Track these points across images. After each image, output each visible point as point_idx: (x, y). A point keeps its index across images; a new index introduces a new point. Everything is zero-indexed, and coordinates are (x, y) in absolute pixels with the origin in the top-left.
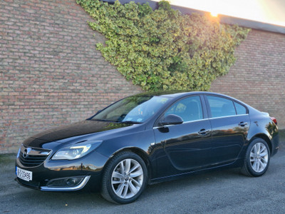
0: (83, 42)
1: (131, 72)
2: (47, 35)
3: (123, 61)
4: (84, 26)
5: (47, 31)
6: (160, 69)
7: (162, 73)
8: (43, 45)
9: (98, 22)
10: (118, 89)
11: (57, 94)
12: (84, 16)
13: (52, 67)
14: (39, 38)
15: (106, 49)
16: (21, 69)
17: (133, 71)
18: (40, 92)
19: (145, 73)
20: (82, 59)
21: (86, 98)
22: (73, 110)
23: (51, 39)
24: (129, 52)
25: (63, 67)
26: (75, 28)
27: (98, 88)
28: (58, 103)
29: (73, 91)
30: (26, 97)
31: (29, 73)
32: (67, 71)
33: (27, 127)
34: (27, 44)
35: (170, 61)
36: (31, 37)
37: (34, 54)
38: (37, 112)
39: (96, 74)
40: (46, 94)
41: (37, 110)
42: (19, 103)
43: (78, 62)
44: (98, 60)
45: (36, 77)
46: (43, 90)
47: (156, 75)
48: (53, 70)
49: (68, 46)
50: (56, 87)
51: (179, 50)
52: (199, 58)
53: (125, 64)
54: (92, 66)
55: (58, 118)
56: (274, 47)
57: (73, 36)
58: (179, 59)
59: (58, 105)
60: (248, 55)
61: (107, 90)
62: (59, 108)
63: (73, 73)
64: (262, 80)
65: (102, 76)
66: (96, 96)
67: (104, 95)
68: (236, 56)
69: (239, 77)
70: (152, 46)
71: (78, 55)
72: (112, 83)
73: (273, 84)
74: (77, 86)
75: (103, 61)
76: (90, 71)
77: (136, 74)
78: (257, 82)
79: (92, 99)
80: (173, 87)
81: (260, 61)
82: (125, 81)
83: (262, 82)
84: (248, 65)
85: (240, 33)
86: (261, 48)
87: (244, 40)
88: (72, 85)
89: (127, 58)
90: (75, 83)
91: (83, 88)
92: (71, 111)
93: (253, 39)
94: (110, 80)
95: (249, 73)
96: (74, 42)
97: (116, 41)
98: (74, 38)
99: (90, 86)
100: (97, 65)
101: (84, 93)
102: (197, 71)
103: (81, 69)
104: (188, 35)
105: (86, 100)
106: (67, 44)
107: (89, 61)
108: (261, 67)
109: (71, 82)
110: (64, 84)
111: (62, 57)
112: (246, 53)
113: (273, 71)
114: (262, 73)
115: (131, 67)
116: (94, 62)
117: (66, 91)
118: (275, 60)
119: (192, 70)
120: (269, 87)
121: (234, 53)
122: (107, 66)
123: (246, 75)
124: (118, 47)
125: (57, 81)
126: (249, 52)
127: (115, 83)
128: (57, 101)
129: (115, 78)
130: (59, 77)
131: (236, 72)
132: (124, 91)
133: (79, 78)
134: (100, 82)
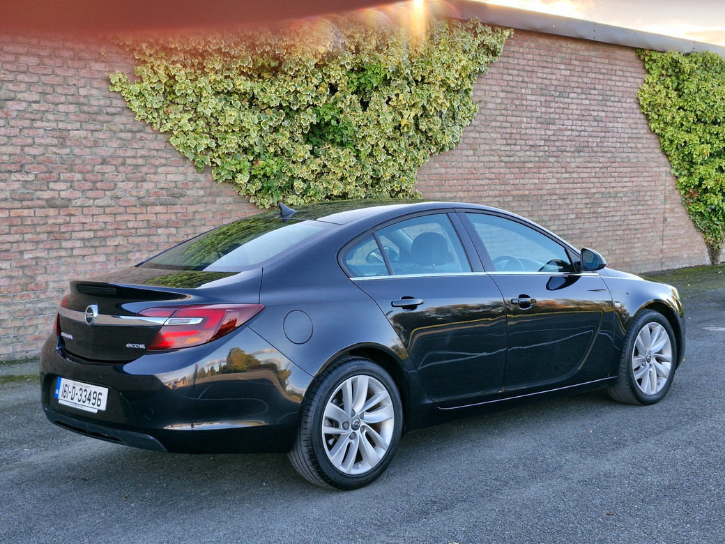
0: (71, 72)
1: (208, 149)
3: (185, 121)
6: (283, 140)
7: (289, 148)
10: (173, 196)
11: (6, 214)
15: (136, 88)
17: (213, 145)
19: (245, 151)
21: (89, 220)
22: (54, 254)
24: (199, 96)
25: (18, 141)
27: (119, 193)
28: (10, 238)
29: (50, 204)
32: (32, 151)
35: (309, 118)
39: (112, 157)
43: (61, 125)
44: (117, 118)
47: (276, 154)
49: (30, 84)
50: (2, 196)
51: (333, 89)
52: (385, 107)
53: (189, 127)
54: (100, 135)
55: (11, 277)
56: (571, 76)
57: (44, 57)
58: (332, 113)
59: (9, 242)
60: (507, 98)
61: (143, 197)
62: (12, 251)
63: (47, 155)
64: (542, 159)
65: (129, 161)
66: (115, 214)
67: (137, 210)
68: (477, 99)
69: (486, 153)
70: (260, 80)
71: (60, 106)
72: (157, 178)
73: (569, 170)
74: (60, 189)
75: (131, 120)
76: (94, 150)
77: (220, 153)
78: (531, 165)
79: (105, 223)
80: (321, 185)
81: (536, 111)
82: (193, 173)
83: (542, 165)
84: (507, 122)
85: (486, 42)
86: (537, 77)
87: (497, 59)
88: (46, 188)
89: (196, 112)
90: (55, 182)
91: (77, 194)
92: (47, 257)
93: (517, 55)
94: (152, 171)
95: (510, 142)
96: (47, 72)
97: (162, 68)
98: (46, 60)
99: (97, 189)
100: (115, 132)
101: (82, 207)
102: (379, 143)
103: (69, 143)
104: (353, 48)
105: (87, 227)
106: (27, 79)
107: (91, 122)
108: (539, 126)
109: (43, 179)
110: (24, 187)
111: (15, 114)
112: (503, 91)
113: (568, 136)
114: (542, 143)
115: (208, 136)
116: (105, 125)
117: (30, 203)
118: (574, 107)
119: (368, 139)
120: (559, 175)
121: (471, 93)
122: (141, 134)
123: (503, 148)
124: (168, 84)
125: (4, 178)
126: (509, 89)
127: (165, 178)
128: (7, 231)
129: (164, 165)
130: (9, 168)
131: (479, 141)
132: (191, 199)
133: (66, 169)
134: (124, 178)
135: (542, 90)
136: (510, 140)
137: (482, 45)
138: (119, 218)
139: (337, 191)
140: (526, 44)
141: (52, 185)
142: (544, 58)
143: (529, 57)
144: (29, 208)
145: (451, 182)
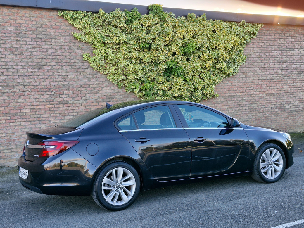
0: (68, 54)
1: (123, 80)
2: (30, 50)
3: (113, 70)
4: (68, 37)
5: (29, 46)
6: (153, 75)
7: (156, 78)
8: (26, 60)
9: (83, 33)
10: (109, 98)
11: (44, 107)
12: (68, 28)
13: (37, 80)
14: (21, 54)
15: (93, 58)
16: (5, 84)
17: (125, 78)
18: (25, 106)
19: (138, 80)
20: (68, 70)
21: (75, 108)
23: (34, 53)
24: (118, 60)
25: (48, 80)
26: (59, 41)
27: (87, 98)
28: (45, 116)
29: (60, 103)
30: (11, 112)
31: (14, 88)
32: (53, 84)
33: (14, 141)
34: (9, 60)
35: (164, 66)
36: (13, 53)
37: (17, 69)
38: (23, 125)
39: (84, 84)
40: (32, 107)
41: (24, 123)
42: (5, 118)
43: (64, 74)
44: (86, 70)
45: (20, 92)
46: (28, 104)
48: (38, 84)
49: (52, 59)
50: (42, 100)
51: (174, 54)
52: (197, 60)
53: (114, 72)
54: (80, 77)
56: (294, 41)
57: (57, 49)
58: (173, 64)
59: (45, 117)
60: (261, 53)
61: (97, 99)
62: (46, 120)
63: (59, 85)
64: (280, 78)
65: (91, 86)
66: (85, 106)
67: (94, 104)
68: (246, 54)
69: (252, 76)
70: (144, 52)
71: (64, 67)
72: (102, 92)
73: (295, 82)
74: (64, 97)
75: (92, 70)
76: (77, 82)
77: (128, 81)
78: (275, 80)
79: (82, 109)
80: (170, 92)
81: (277, 57)
82: (117, 89)
83: (281, 80)
84: (262, 62)
85: (249, 30)
86: (277, 43)
87: (255, 37)
88: (59, 97)
89: (117, 66)
90: (62, 95)
91: (71, 99)
92: (59, 122)
93: (266, 34)
94: (100, 89)
95: (264, 71)
96: (58, 54)
97: (103, 50)
98: (58, 50)
99: (78, 97)
100: (85, 75)
101: (73, 103)
102: (195, 75)
103: (67, 80)
104: (182, 37)
105: (75, 111)
106: (51, 57)
107: (76, 72)
108: (279, 63)
109: (57, 94)
110: (50, 97)
111: (47, 70)
112: (259, 50)
113: (294, 67)
114: (281, 71)
115: (122, 75)
116: (81, 73)
117: (53, 103)
118: (297, 54)
119: (189, 73)
120: (290, 84)
121: (242, 52)
122: (96, 76)
123: (260, 74)
124: (106, 56)
125: (43, 94)
126: (263, 49)
127: (106, 92)
128: (44, 113)
129: (105, 87)
130: (45, 90)
131: (248, 71)
132: (116, 99)
133: (66, 90)
134: (89, 92)
135: (280, 48)
136: (264, 70)
137: (248, 31)
138: (87, 107)
139: (177, 95)
140: (270, 29)
141: (61, 96)
142: (280, 35)
143: (272, 34)
144: (52, 104)
145: (234, 89)
